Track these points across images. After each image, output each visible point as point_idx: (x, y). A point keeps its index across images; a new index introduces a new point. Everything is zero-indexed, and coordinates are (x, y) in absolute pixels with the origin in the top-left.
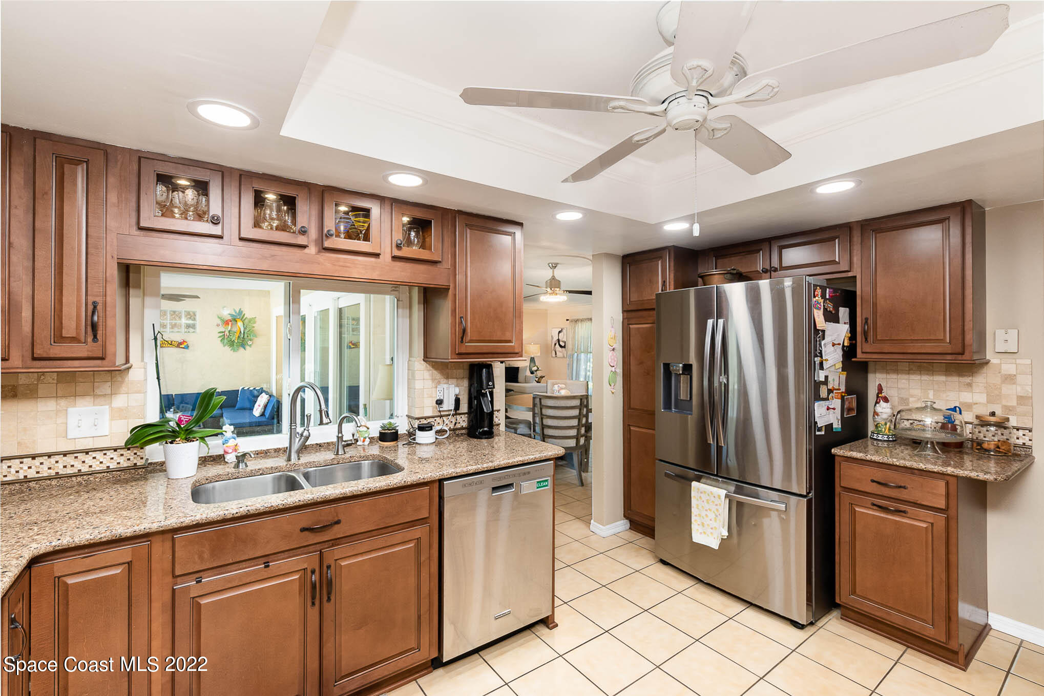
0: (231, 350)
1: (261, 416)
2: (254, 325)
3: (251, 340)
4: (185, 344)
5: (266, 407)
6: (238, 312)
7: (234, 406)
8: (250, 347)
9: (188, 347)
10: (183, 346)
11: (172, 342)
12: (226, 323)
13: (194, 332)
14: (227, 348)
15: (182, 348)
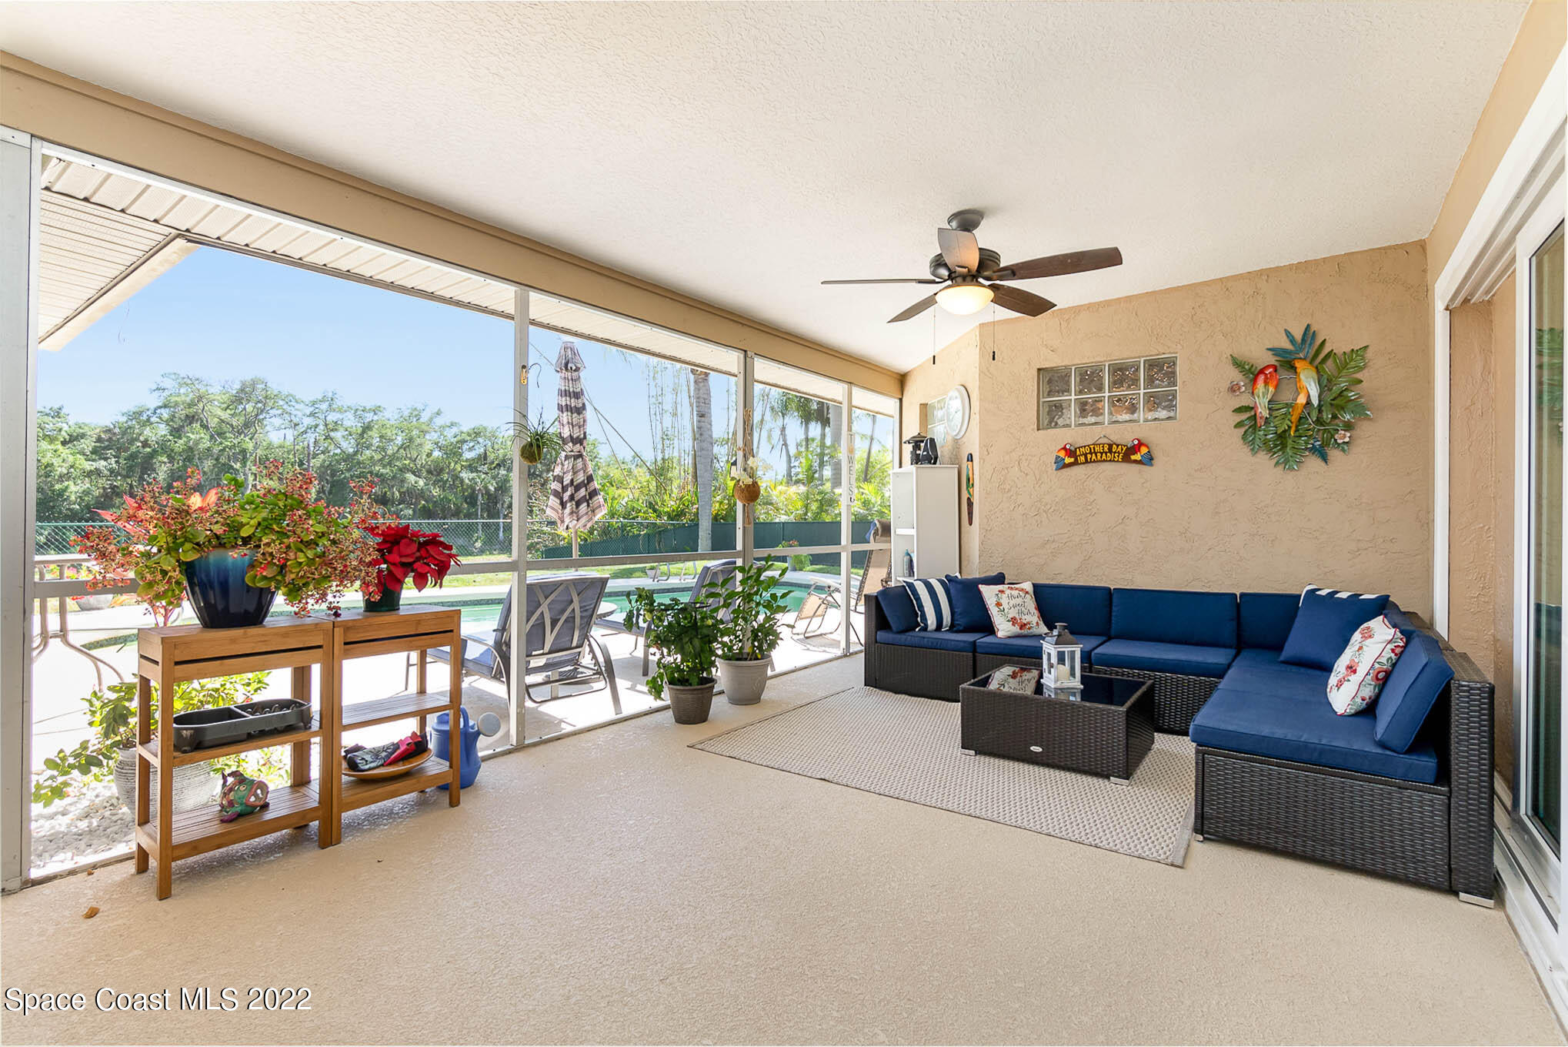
0: (1277, 464)
1: (1359, 714)
2: (1359, 376)
3: (1349, 426)
4: (1144, 450)
5: (1384, 679)
6: (1298, 336)
7: (1279, 647)
8: (1343, 450)
9: (1152, 459)
10: (1137, 457)
11: (1110, 446)
12: (1254, 374)
13: (1169, 418)
14: (1264, 460)
15: (1135, 462)
